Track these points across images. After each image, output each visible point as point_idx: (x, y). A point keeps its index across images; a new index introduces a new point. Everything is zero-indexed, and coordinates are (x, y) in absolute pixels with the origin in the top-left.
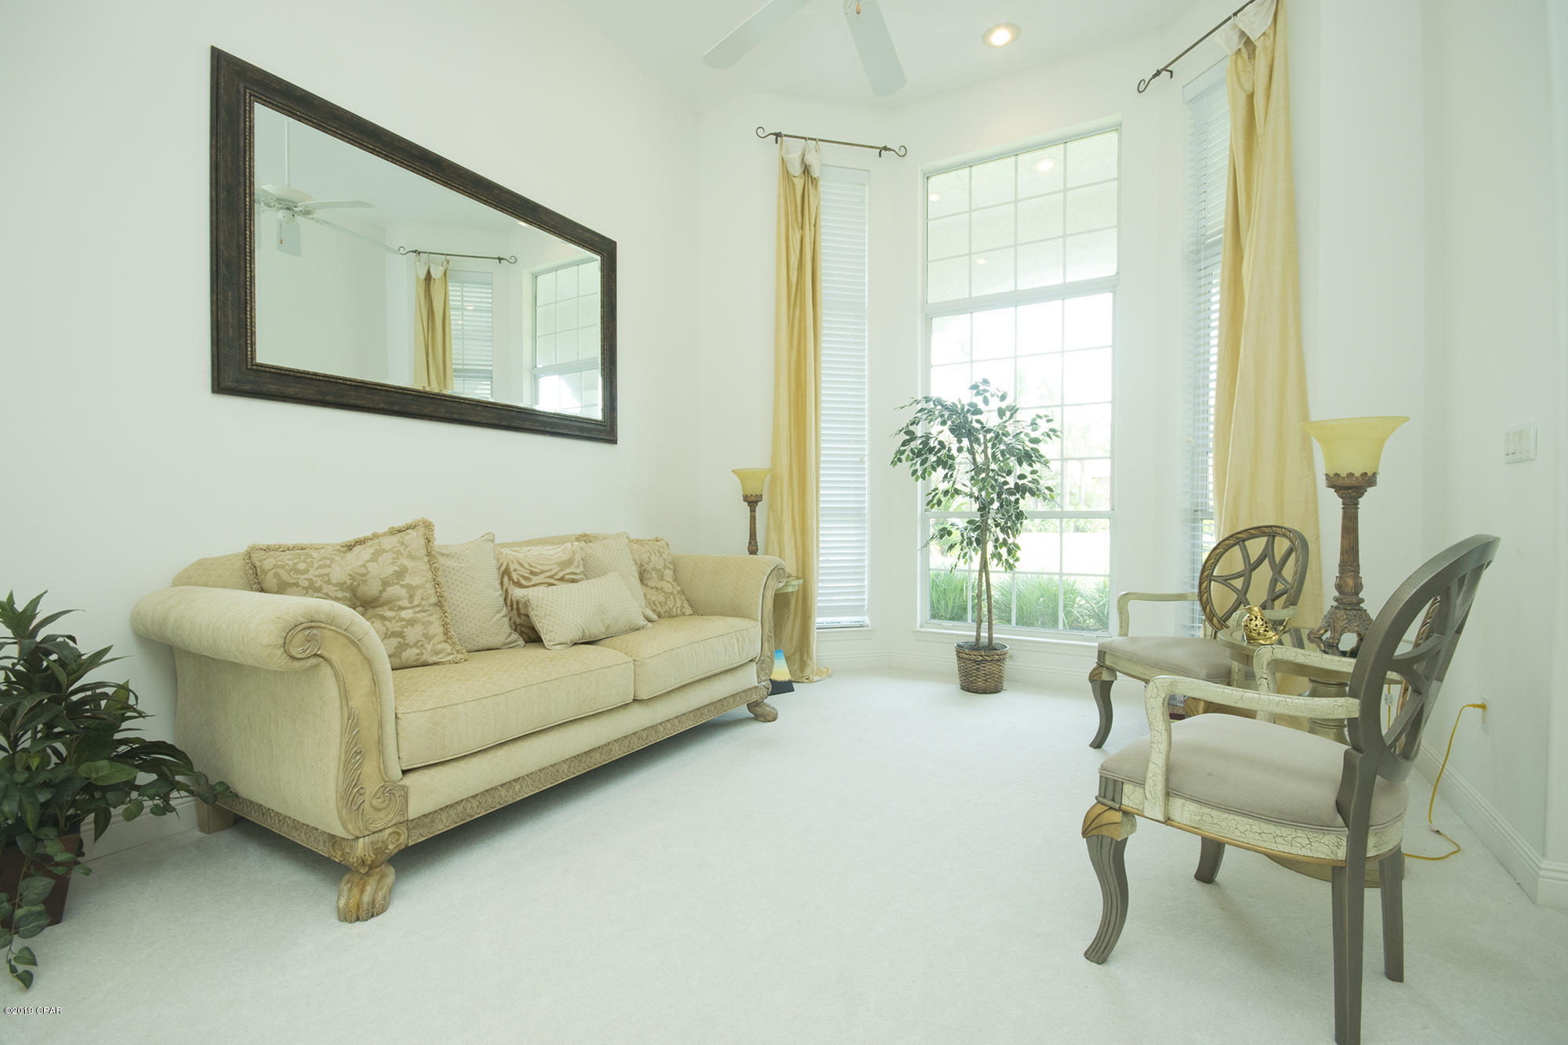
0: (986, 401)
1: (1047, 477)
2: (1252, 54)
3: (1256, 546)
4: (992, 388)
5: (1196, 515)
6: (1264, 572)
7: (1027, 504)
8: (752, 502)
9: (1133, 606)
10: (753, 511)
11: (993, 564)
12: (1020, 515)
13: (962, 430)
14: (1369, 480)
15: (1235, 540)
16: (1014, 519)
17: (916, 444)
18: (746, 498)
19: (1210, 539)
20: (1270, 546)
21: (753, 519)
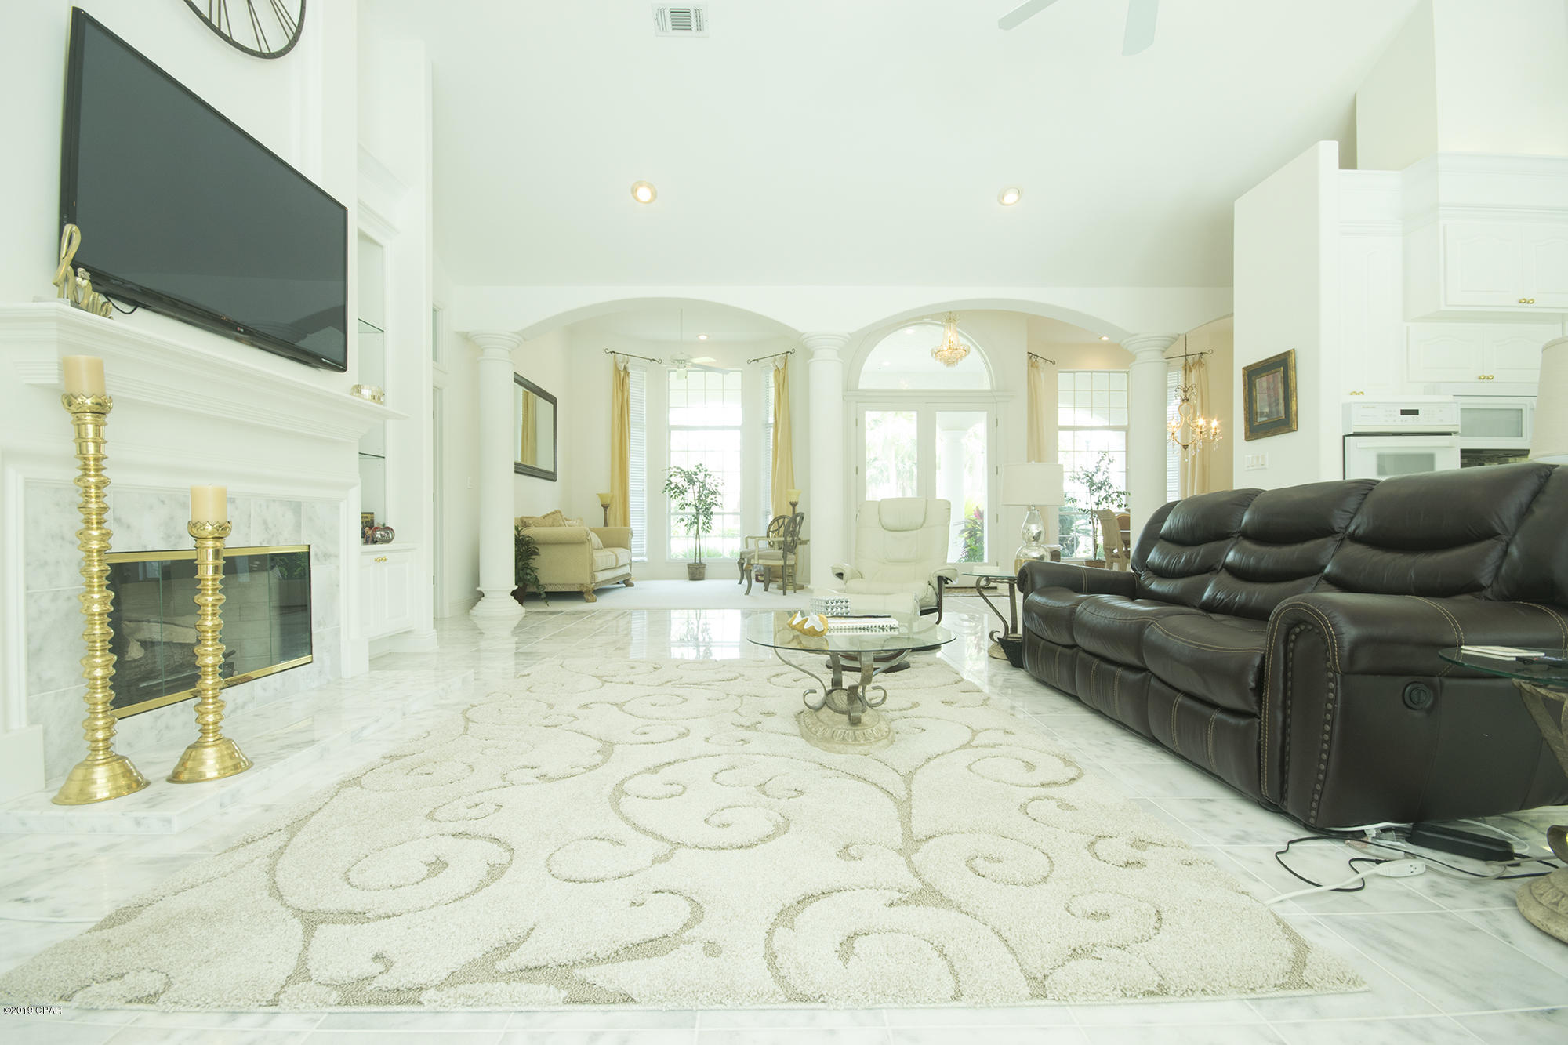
0: (700, 471)
1: (719, 499)
2: (779, 372)
3: (781, 521)
4: (703, 467)
5: (767, 513)
6: (782, 529)
7: (714, 509)
8: (605, 507)
9: (749, 540)
10: (606, 511)
11: (700, 530)
12: (712, 513)
13: (691, 482)
14: (797, 503)
15: (776, 520)
16: (709, 515)
17: (673, 486)
18: (602, 506)
19: (771, 518)
20: (784, 521)
21: (606, 514)
